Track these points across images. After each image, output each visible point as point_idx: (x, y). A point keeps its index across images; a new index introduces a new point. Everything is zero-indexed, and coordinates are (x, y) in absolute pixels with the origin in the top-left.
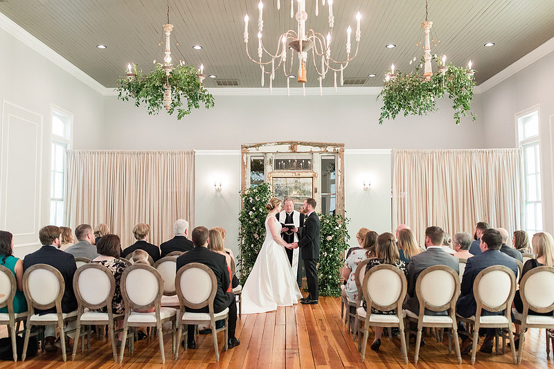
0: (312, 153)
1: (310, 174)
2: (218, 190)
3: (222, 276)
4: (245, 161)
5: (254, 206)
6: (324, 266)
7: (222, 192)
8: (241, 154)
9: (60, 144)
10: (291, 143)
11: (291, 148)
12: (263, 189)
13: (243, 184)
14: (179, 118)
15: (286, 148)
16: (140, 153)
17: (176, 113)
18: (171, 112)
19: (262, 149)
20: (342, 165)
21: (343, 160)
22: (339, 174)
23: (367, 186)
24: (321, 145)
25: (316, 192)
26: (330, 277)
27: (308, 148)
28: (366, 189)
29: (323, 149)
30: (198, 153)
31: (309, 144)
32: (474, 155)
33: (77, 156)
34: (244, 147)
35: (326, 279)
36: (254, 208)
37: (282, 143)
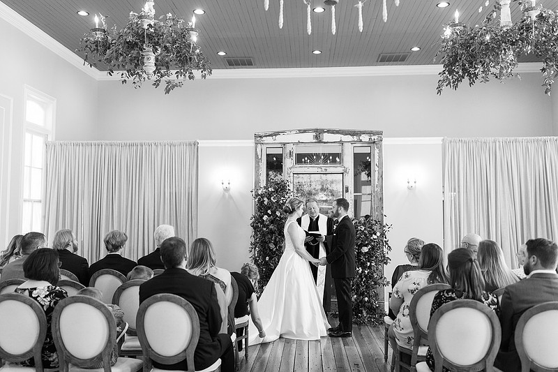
0: (341, 143)
1: (340, 170)
2: (227, 190)
3: (207, 313)
4: (259, 153)
5: (269, 208)
6: (358, 285)
7: (231, 192)
8: (254, 145)
9: (39, 134)
10: (316, 130)
11: (316, 137)
12: (281, 188)
13: (257, 182)
14: (168, 91)
15: (309, 137)
16: (132, 145)
17: (163, 85)
18: (157, 84)
19: (280, 139)
20: (380, 157)
21: (380, 151)
22: (377, 169)
23: (412, 184)
24: (353, 133)
25: (347, 191)
26: (366, 299)
27: (337, 137)
28: (410, 188)
29: (355, 138)
30: (202, 144)
31: (338, 132)
32: (549, 144)
33: (58, 148)
34: (258, 137)
35: (361, 301)
36: (269, 212)
37: (305, 131)
